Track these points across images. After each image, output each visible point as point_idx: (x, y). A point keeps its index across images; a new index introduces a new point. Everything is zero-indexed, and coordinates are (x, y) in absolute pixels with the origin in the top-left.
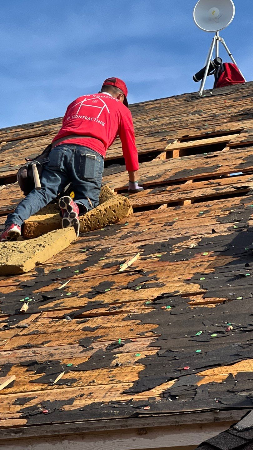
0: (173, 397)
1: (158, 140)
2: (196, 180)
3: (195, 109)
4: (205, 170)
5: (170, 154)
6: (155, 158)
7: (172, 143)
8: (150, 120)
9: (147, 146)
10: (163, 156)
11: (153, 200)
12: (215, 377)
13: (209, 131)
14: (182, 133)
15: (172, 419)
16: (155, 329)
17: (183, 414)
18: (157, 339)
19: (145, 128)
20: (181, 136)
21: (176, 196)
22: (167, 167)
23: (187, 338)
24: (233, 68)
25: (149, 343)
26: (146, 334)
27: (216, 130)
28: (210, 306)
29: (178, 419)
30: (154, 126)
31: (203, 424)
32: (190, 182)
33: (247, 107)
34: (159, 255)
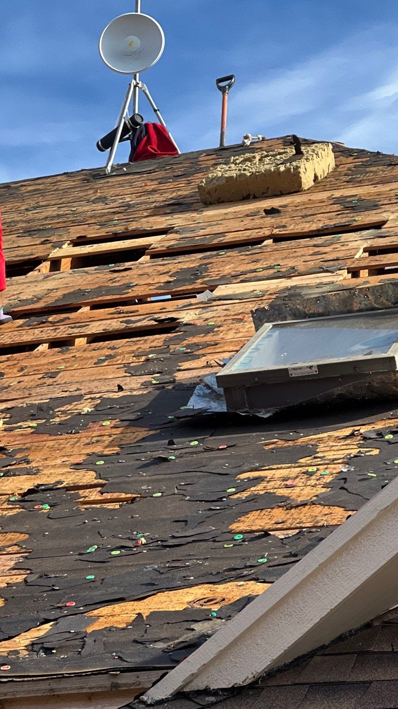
0: (48, 651)
1: (38, 242)
2: (95, 306)
3: (99, 194)
4: (110, 291)
5: (56, 265)
6: (32, 270)
7: (60, 247)
8: (27, 210)
9: (21, 252)
10: (45, 267)
11: (27, 337)
12: (115, 619)
13: (119, 229)
14: (76, 232)
15: (44, 686)
16: (24, 542)
17: (63, 677)
18: (26, 558)
19: (18, 222)
20: (74, 236)
21: (63, 332)
22: (50, 285)
23: (73, 556)
24: (160, 131)
25: (12, 563)
26: (9, 549)
27: (130, 229)
28: (111, 506)
29: (54, 685)
30: (33, 220)
31: (93, 694)
32: (86, 309)
33: (180, 193)
34: (34, 424)
